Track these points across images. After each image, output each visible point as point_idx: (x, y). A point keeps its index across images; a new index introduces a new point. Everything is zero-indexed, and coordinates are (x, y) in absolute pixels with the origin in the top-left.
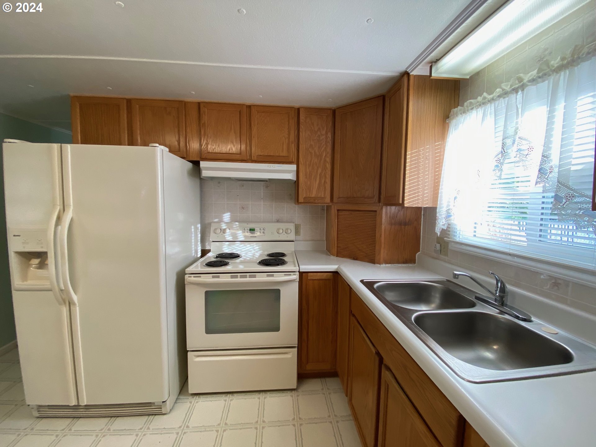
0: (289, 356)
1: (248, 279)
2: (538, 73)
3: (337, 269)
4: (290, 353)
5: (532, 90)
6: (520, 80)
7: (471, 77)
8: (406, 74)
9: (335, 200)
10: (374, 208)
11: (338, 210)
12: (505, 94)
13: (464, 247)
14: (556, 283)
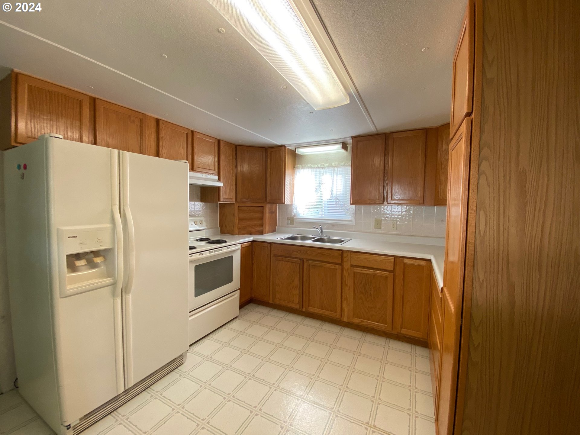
0: (236, 296)
1: (218, 252)
2: (329, 165)
3: (253, 239)
4: (236, 294)
5: (327, 169)
6: (323, 165)
7: (304, 155)
8: (284, 146)
9: (238, 200)
10: (262, 205)
11: (239, 206)
12: (318, 168)
13: (303, 220)
14: (333, 225)
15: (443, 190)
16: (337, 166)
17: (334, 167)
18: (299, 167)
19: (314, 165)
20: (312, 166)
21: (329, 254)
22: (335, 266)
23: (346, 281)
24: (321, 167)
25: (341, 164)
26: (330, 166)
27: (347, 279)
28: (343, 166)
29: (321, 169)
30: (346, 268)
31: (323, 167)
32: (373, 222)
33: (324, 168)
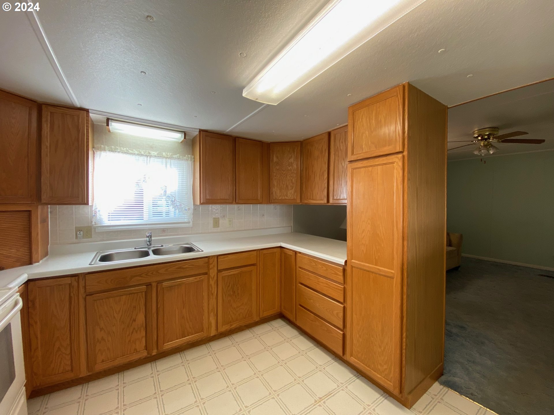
2: (158, 154)
3: (28, 277)
5: (155, 160)
6: (148, 152)
8: (87, 111)
10: (31, 208)
14: (164, 230)
15: (276, 192)
16: (169, 157)
17: (166, 158)
18: (105, 148)
19: (133, 150)
20: (130, 151)
21: (193, 265)
22: (200, 278)
23: (212, 290)
24: (146, 155)
25: (175, 156)
26: (160, 156)
27: (213, 288)
28: (178, 159)
29: (146, 158)
30: (212, 276)
31: (148, 155)
32: (211, 222)
33: (151, 156)
